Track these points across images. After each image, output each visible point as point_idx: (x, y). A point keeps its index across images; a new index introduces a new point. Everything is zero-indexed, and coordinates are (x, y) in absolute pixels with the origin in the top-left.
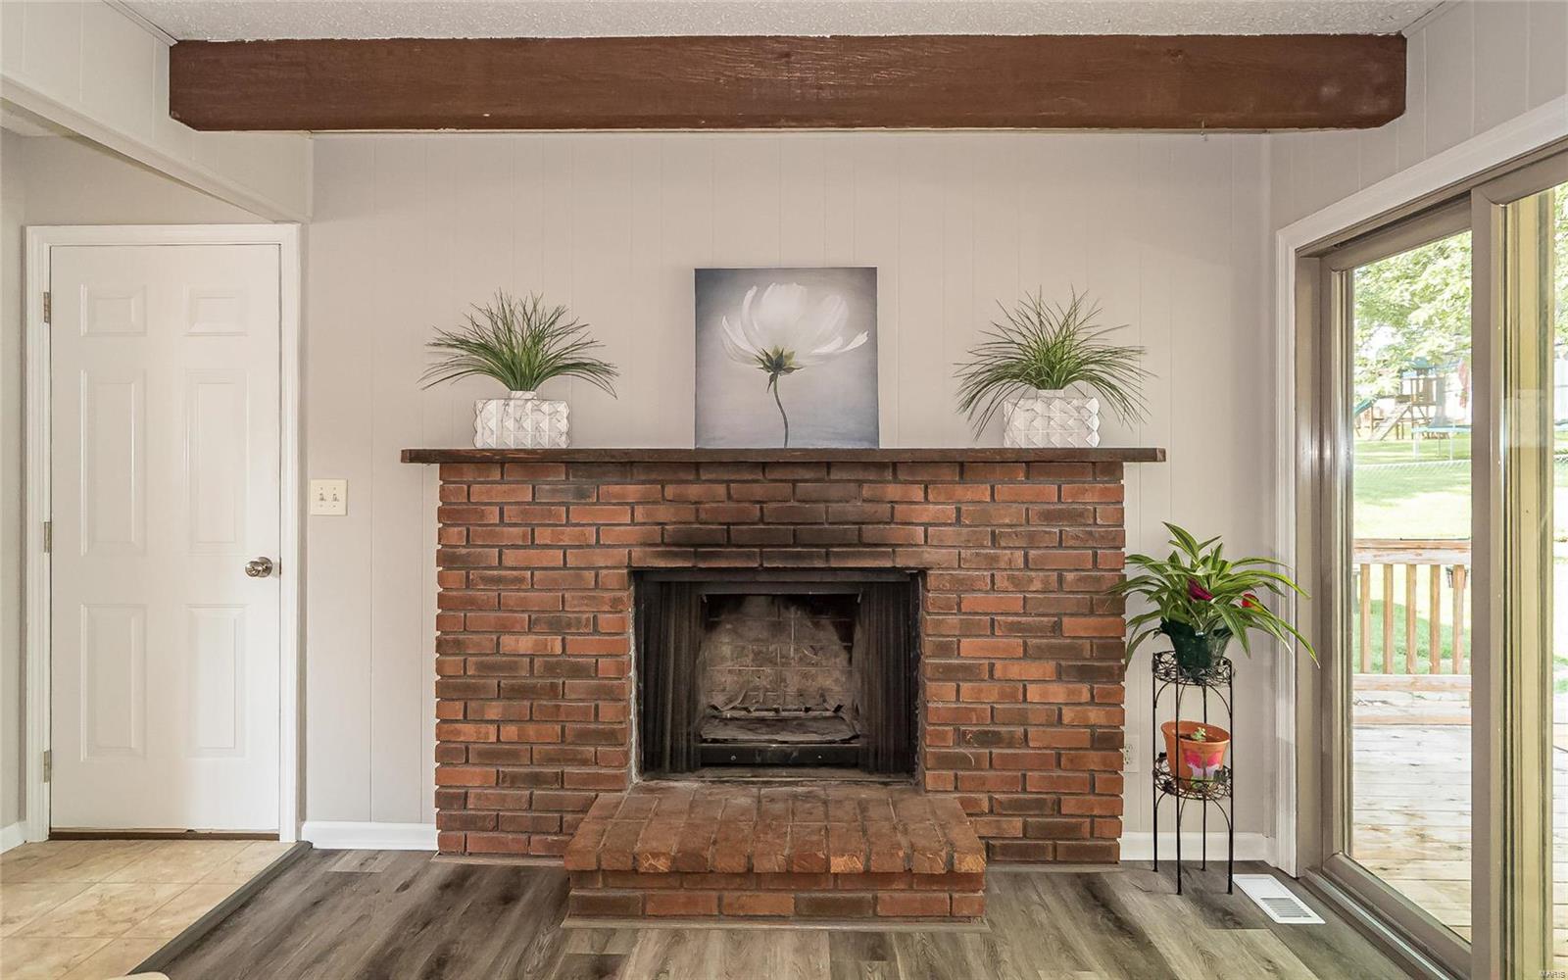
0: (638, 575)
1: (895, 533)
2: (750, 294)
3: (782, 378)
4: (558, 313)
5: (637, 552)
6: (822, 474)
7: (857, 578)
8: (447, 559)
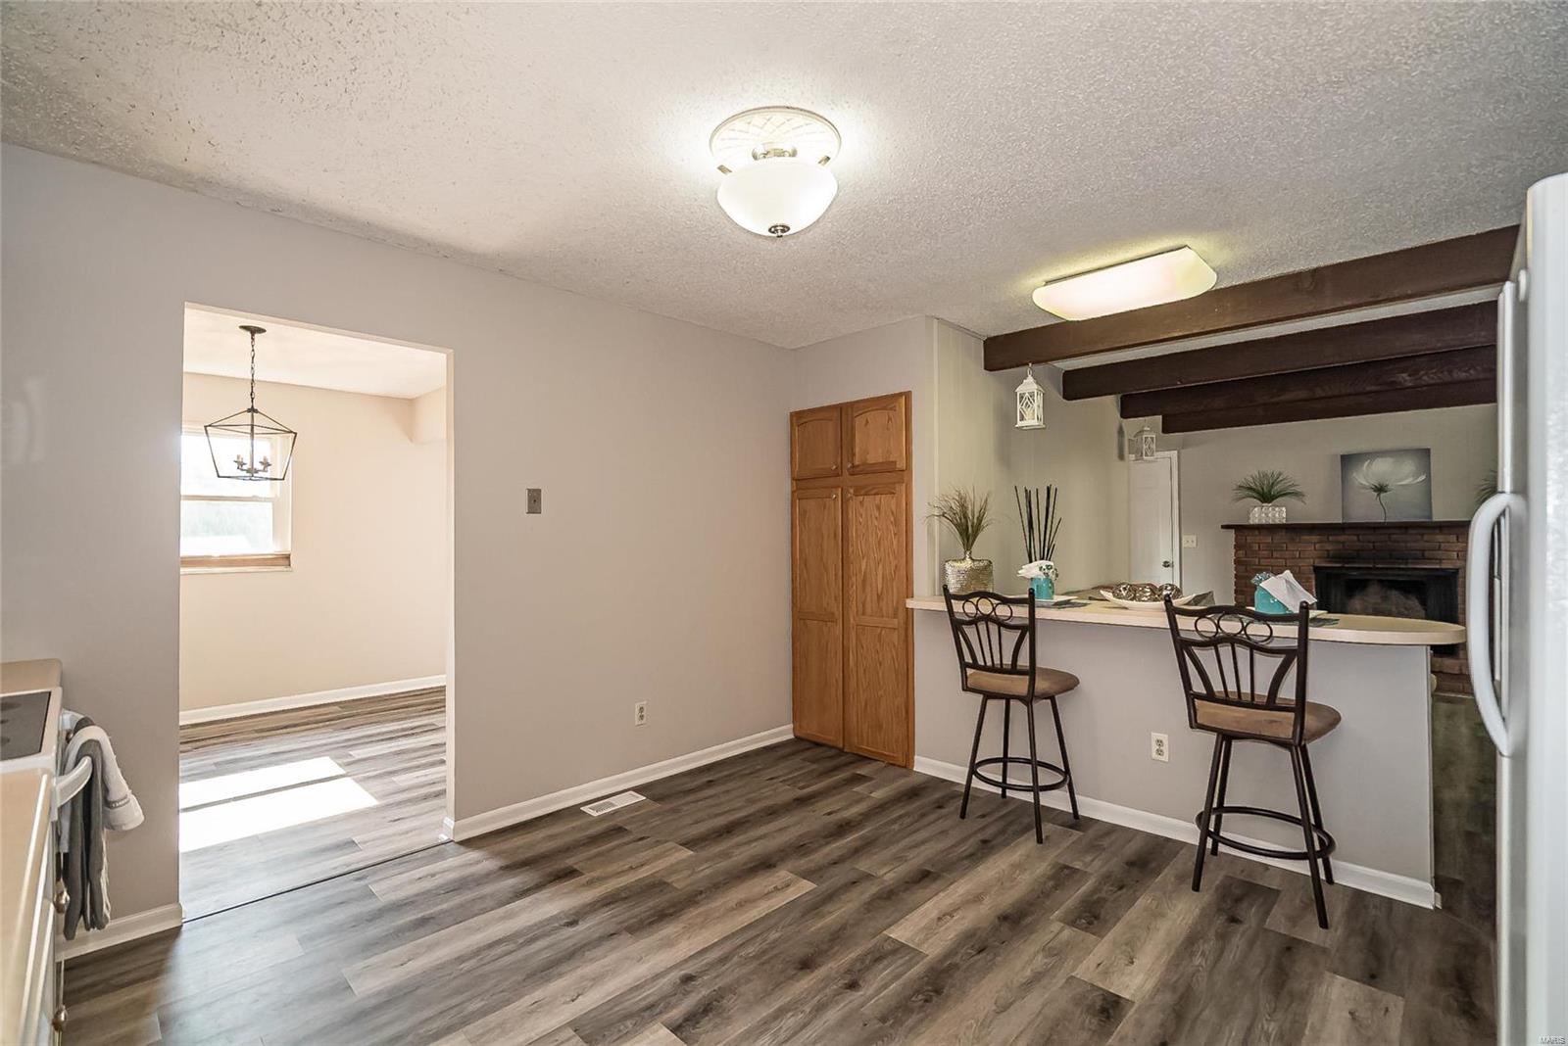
0: (1317, 569)
1: (1439, 554)
2: (1367, 463)
3: (1382, 495)
4: (1280, 474)
5: (1317, 561)
6: (1403, 531)
7: (1422, 573)
8: (1237, 562)
